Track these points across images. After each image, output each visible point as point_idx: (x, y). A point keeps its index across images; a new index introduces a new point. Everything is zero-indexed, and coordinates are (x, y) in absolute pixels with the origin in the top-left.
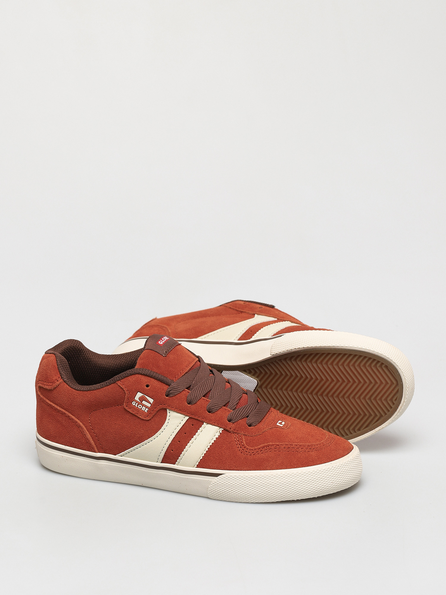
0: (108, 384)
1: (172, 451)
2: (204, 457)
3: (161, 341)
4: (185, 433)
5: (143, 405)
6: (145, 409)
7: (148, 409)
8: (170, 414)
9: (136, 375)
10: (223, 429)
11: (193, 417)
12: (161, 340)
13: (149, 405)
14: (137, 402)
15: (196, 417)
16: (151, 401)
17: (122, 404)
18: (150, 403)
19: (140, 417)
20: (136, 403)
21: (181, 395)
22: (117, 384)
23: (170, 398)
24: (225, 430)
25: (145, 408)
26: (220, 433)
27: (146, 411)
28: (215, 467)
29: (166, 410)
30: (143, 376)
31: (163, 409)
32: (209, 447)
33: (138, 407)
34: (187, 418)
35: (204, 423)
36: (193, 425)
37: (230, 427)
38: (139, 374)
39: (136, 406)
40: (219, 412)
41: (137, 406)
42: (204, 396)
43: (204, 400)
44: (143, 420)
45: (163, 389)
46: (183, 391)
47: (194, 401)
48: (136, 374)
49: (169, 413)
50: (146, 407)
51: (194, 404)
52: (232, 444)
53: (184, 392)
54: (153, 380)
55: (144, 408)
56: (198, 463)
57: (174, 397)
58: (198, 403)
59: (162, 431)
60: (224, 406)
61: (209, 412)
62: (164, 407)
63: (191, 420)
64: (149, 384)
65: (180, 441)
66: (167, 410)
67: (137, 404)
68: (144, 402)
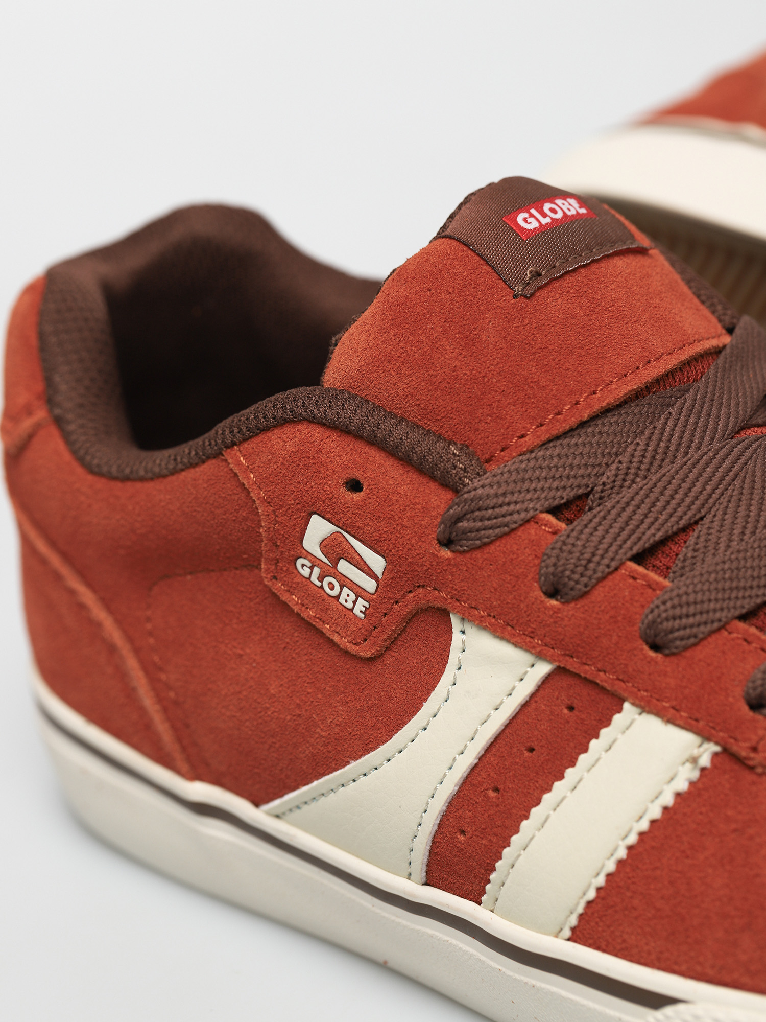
0: (196, 460)
1: (462, 838)
2: (602, 893)
3: (532, 215)
4: (531, 750)
5: (345, 582)
6: (355, 602)
7: (367, 605)
8: (464, 637)
9: (300, 427)
10: (717, 749)
11: (573, 665)
12: (533, 211)
13: (370, 585)
14: (315, 562)
15: (588, 671)
16: (377, 563)
17: (253, 564)
18: (371, 574)
19: (336, 638)
20: (312, 568)
21: (515, 548)
22: (226, 461)
23: (459, 558)
24: (727, 755)
25: (353, 596)
26: (703, 770)
27: (357, 611)
28: (649, 953)
29: (443, 615)
30: (334, 435)
31: (429, 610)
32: (632, 839)
33: (322, 587)
34: (544, 669)
35: (627, 705)
36: (571, 708)
37: (754, 738)
38: (312, 420)
39: (314, 579)
40: (700, 653)
41: (319, 584)
42: (639, 558)
43: (635, 579)
44: (346, 653)
45: (425, 510)
46: (528, 521)
47: (577, 582)
48: (300, 421)
49: (463, 632)
50: (359, 592)
51: (576, 599)
52: (751, 838)
53: (532, 529)
54: (376, 456)
55: (347, 597)
56: (573, 921)
57: (478, 554)
58: (599, 594)
59: (424, 724)
60: (743, 618)
61: (655, 647)
62: (437, 598)
63: (565, 681)
64: (358, 475)
65: (501, 787)
66: (451, 616)
67: (316, 571)
68: (344, 567)
